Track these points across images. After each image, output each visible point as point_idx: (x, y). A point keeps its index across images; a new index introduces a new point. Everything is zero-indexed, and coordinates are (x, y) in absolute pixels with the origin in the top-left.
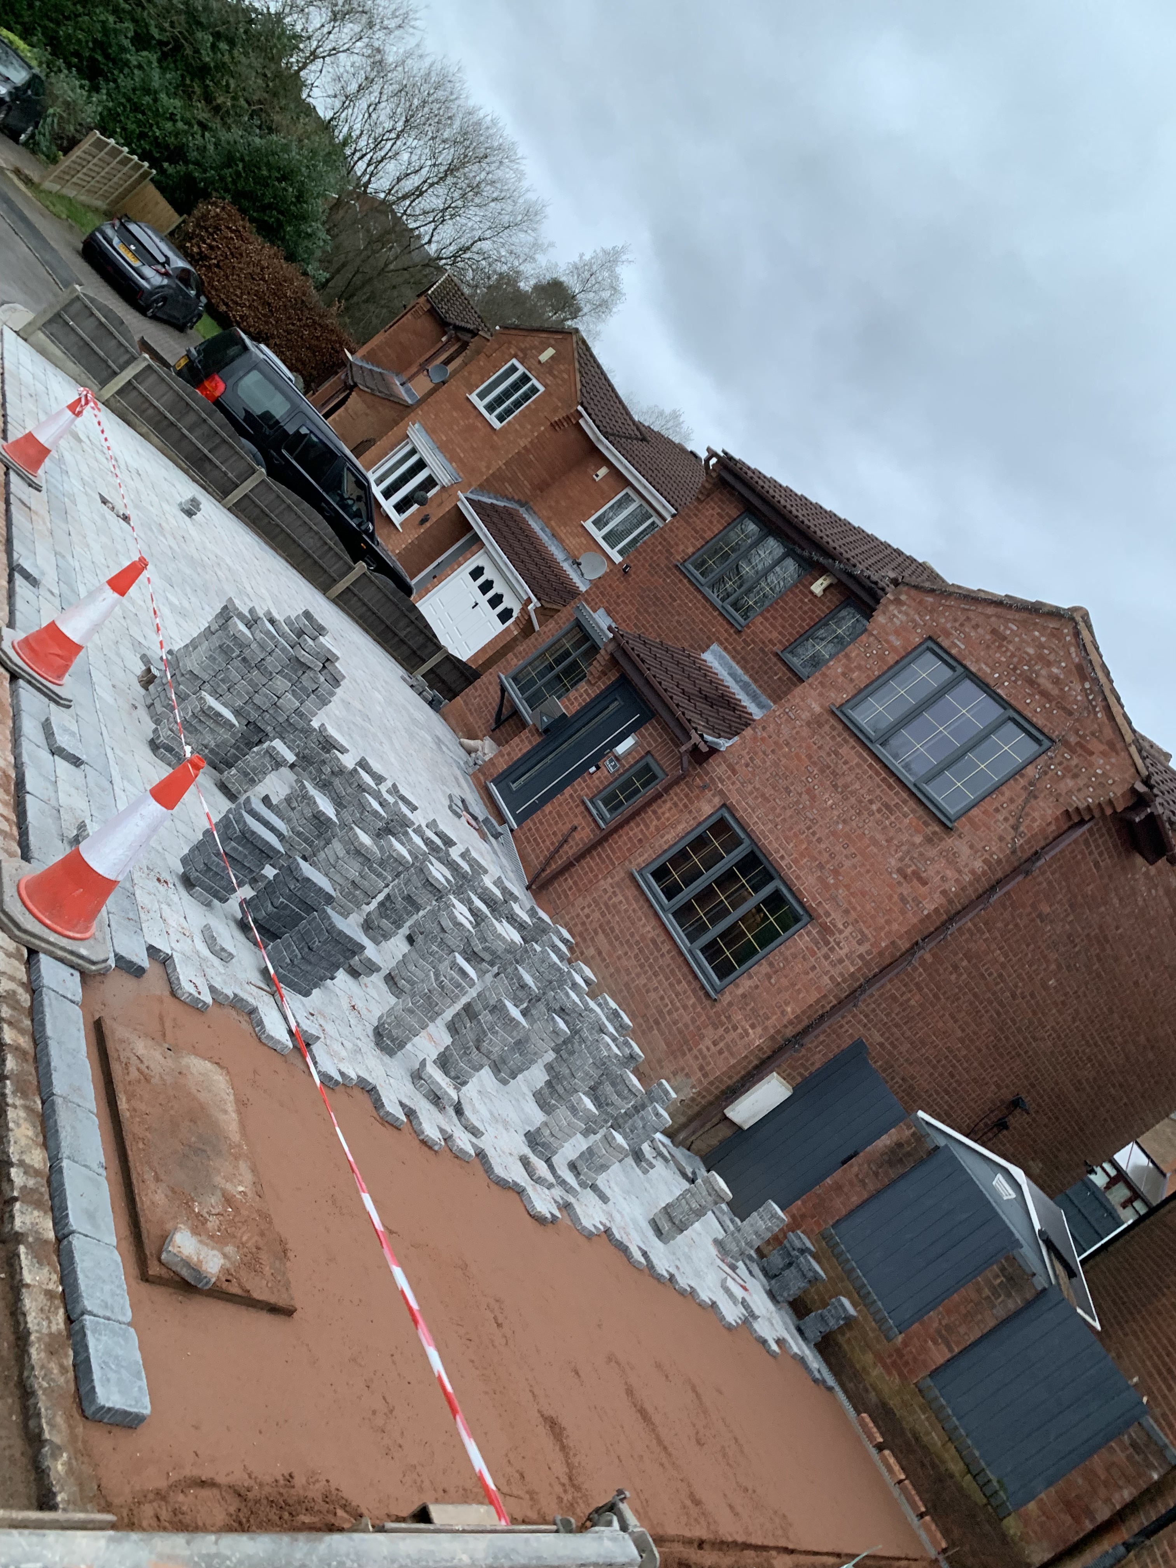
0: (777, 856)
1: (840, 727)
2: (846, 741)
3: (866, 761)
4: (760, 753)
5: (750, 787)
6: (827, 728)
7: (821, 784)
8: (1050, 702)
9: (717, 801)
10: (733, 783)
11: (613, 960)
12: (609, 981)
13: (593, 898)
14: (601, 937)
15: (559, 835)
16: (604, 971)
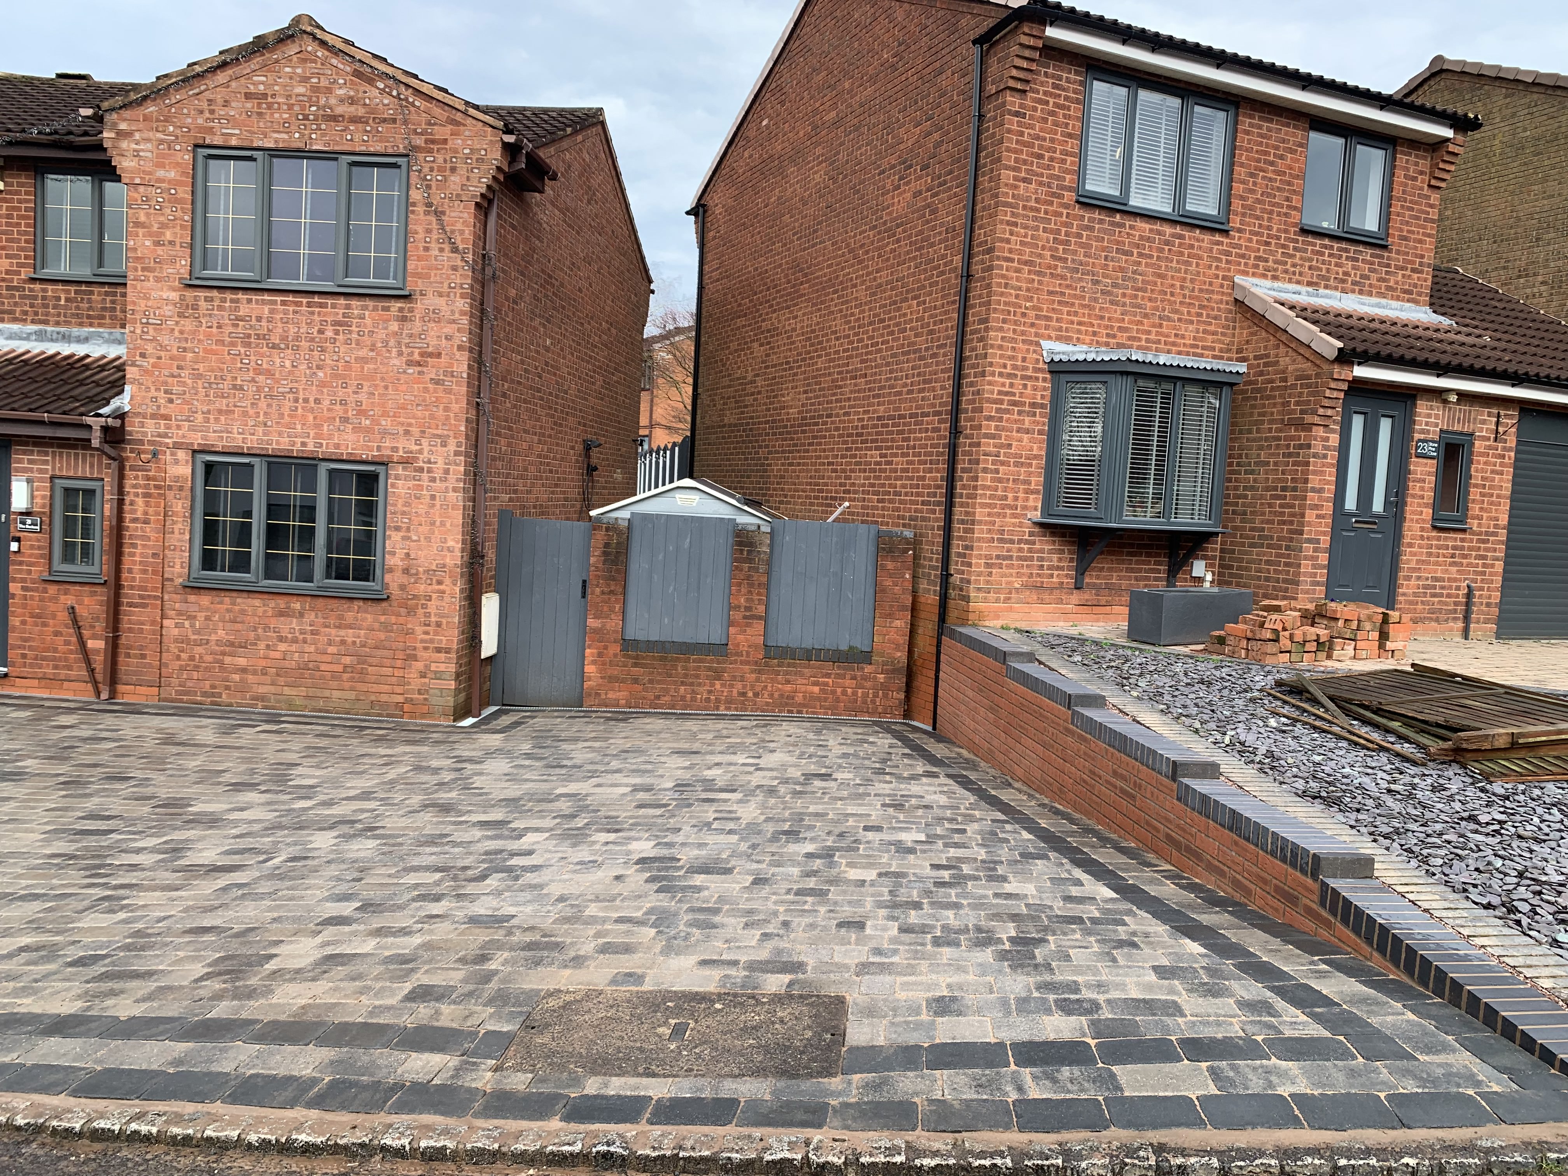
0: (298, 446)
1: (215, 293)
2: (237, 301)
3: (275, 302)
4: (170, 380)
5: (199, 417)
6: (202, 303)
7: (262, 355)
8: (367, 123)
9: (182, 455)
10: (179, 427)
11: (263, 663)
12: (281, 681)
13: (176, 641)
14: (228, 660)
15: (64, 630)
16: (267, 679)
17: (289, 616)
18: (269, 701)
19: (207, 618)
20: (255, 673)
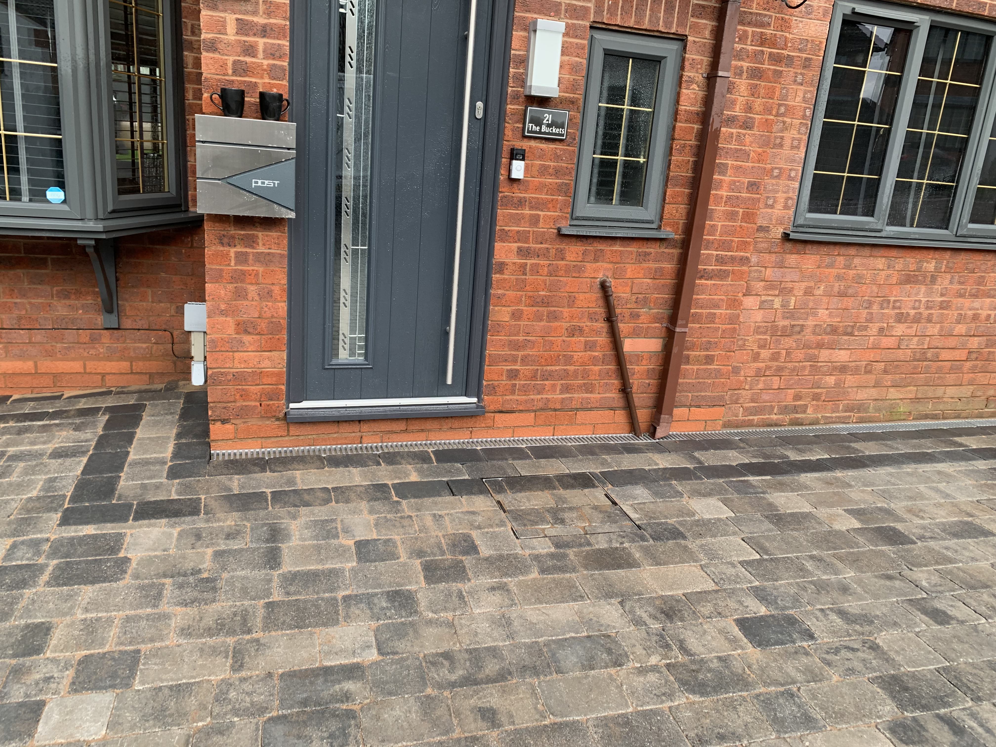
11: (871, 356)
12: (888, 379)
13: (757, 330)
14: (824, 354)
15: (586, 324)
16: (871, 378)
17: (916, 282)
18: (866, 410)
19: (808, 292)
20: (856, 371)
